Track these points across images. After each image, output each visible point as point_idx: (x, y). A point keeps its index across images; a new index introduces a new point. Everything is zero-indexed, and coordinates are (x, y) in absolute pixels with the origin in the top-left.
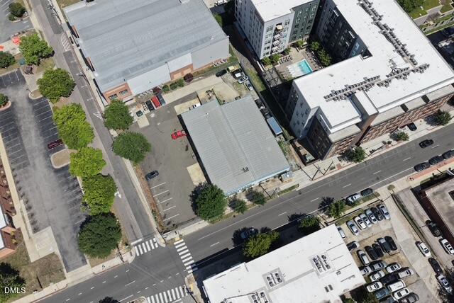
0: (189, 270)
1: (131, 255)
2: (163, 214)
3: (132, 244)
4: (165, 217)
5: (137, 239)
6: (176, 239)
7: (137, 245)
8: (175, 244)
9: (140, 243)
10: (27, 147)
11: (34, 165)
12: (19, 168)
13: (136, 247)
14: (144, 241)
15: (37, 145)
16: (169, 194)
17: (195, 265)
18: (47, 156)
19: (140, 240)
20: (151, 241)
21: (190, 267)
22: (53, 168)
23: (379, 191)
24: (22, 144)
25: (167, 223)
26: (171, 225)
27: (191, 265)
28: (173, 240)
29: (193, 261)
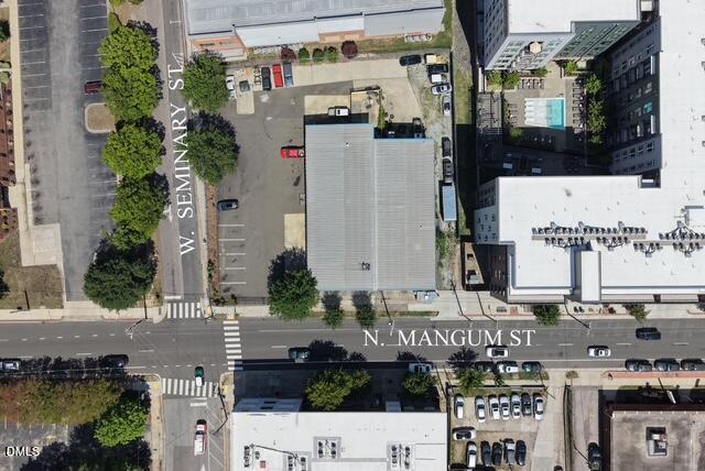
0: (231, 366)
1: (160, 313)
2: (223, 273)
3: (166, 298)
4: (224, 279)
5: (175, 294)
6: (229, 317)
7: (172, 302)
8: (225, 322)
9: (177, 302)
10: (55, 73)
11: (58, 112)
12: (35, 106)
13: (169, 305)
14: (183, 301)
15: (70, 76)
16: (242, 245)
17: (240, 363)
18: (81, 105)
19: (178, 297)
20: (193, 304)
21: (233, 363)
22: (85, 130)
23: (552, 372)
24: (48, 66)
25: (223, 288)
26: (229, 294)
27: (236, 360)
28: (224, 317)
29: (240, 357)
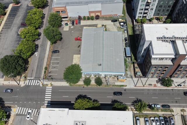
0: (46, 103)
1: (24, 83)
2: (50, 71)
4: (50, 73)
7: (29, 80)
8: (47, 87)
9: (31, 80)
11: (12, 29)
12: (6, 28)
13: (28, 81)
14: (34, 80)
16: (58, 63)
17: (50, 102)
19: (32, 78)
20: (37, 81)
21: (47, 102)
22: (18, 33)
24: (13, 20)
25: (49, 76)
27: (48, 101)
28: (47, 85)
29: (50, 100)
